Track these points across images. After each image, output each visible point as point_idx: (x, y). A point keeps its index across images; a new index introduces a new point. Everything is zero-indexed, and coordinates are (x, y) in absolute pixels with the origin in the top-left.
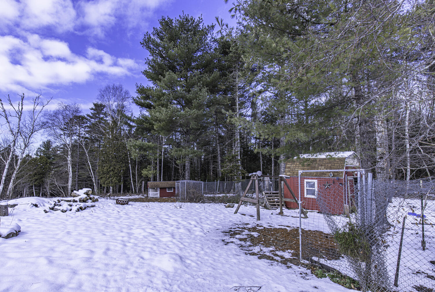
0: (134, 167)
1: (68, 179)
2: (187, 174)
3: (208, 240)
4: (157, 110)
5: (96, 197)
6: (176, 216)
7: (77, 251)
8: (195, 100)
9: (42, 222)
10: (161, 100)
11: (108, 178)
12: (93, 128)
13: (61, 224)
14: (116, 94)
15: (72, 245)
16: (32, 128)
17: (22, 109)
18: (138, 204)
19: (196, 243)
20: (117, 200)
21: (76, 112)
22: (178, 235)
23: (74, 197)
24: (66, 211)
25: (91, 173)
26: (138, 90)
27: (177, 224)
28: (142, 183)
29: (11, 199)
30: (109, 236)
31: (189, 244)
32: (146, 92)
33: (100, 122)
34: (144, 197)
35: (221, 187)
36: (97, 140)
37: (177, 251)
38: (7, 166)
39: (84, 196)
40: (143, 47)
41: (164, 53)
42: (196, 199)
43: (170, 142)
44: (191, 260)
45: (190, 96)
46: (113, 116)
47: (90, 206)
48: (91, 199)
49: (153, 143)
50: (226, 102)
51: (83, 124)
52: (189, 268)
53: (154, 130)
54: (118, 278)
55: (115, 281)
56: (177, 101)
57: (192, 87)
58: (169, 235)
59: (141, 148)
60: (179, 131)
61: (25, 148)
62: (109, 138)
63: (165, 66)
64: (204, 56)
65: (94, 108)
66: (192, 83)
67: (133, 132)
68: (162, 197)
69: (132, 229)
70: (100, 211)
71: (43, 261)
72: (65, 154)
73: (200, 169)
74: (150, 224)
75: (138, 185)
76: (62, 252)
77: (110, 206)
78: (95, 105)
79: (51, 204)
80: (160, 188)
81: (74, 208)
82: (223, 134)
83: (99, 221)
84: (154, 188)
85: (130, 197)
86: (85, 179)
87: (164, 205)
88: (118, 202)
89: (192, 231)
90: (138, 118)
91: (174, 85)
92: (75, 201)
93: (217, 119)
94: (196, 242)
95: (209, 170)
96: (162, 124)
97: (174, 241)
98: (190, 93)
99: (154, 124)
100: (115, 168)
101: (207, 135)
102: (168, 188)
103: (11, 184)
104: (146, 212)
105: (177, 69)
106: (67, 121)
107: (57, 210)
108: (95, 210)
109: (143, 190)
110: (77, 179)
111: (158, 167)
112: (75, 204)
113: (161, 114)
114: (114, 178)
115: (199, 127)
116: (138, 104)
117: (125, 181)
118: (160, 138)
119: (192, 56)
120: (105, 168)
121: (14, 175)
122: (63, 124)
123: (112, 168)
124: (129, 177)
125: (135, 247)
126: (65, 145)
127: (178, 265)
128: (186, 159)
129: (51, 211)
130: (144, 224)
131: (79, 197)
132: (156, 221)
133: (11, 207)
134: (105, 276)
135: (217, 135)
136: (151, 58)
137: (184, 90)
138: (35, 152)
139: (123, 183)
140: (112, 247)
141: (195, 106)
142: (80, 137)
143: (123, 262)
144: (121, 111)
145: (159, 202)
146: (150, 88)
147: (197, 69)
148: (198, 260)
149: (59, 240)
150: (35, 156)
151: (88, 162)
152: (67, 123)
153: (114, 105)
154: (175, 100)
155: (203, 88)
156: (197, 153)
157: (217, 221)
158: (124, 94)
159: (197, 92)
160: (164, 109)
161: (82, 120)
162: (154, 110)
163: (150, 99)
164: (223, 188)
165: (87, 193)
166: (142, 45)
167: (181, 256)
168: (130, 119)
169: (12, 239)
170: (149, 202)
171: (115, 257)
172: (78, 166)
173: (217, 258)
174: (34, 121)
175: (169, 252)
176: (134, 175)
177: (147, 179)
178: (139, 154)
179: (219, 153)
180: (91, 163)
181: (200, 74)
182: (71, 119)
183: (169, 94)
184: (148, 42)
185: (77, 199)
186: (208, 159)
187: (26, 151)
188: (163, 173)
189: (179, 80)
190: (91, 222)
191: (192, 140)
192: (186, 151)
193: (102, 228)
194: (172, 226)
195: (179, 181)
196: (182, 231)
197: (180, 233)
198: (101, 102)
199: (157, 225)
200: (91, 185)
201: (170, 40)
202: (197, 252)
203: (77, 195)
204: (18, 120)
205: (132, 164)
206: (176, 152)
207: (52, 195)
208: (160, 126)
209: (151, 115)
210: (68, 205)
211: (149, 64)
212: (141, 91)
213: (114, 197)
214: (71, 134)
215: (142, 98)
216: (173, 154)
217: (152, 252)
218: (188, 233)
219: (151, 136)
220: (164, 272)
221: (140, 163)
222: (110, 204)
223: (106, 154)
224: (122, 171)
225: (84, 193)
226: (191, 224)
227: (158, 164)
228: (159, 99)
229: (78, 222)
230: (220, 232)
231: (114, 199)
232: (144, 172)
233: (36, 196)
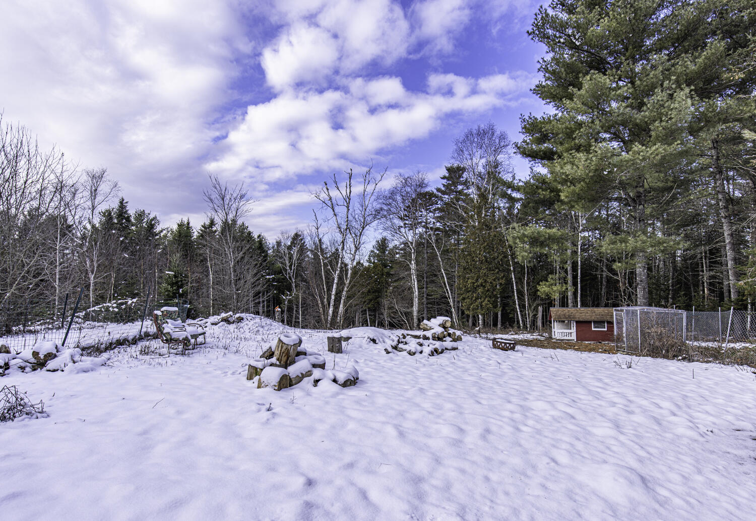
0: (520, 279)
1: (412, 300)
2: (640, 293)
3: (712, 452)
4: (565, 161)
5: (458, 333)
6: (621, 384)
7: (437, 423)
8: (657, 124)
9: (383, 367)
10: (574, 139)
11: (475, 300)
12: (448, 211)
13: (409, 374)
14: (484, 143)
15: (430, 413)
16: (362, 221)
17: (350, 192)
18: (533, 351)
19: (680, 453)
20: (494, 340)
21: (420, 186)
22: (630, 428)
23: (424, 330)
24: (414, 354)
25: (447, 290)
26: (525, 128)
27: (625, 402)
28: (536, 309)
29: (343, 329)
30: (487, 407)
31: (661, 453)
32: (541, 128)
33: (458, 200)
34: (542, 339)
35: (737, 326)
36: (455, 232)
37: (634, 464)
38: (336, 279)
39: (439, 330)
40: (532, 39)
41: (577, 37)
42: (667, 351)
43: (595, 224)
44: (671, 491)
45: (645, 117)
46: (480, 185)
47: (449, 347)
48: (449, 335)
49: (558, 230)
50: (749, 111)
51: (432, 205)
52: (666, 506)
53: (562, 202)
54: (512, 490)
55: (507, 494)
56: (611, 133)
57: (648, 95)
58: (610, 425)
59: (535, 241)
60: (616, 199)
61: (355, 253)
62: (474, 227)
63: (580, 65)
64: (676, 16)
65: (447, 175)
66: (647, 86)
67: (516, 211)
68: (582, 340)
69: (527, 399)
70: (466, 358)
71: (391, 431)
72: (406, 259)
73: (673, 282)
74: (563, 395)
75: (529, 314)
76: (416, 421)
77: (482, 350)
78: (449, 170)
79: (393, 341)
80: (577, 322)
81: (427, 350)
82: (737, 194)
83: (466, 377)
84: (564, 321)
85: (516, 337)
86: (438, 300)
87: (589, 357)
88: (496, 345)
89: (664, 423)
90: (526, 183)
91: (604, 100)
92: (426, 338)
93: (718, 159)
94: (680, 450)
95: (697, 284)
96: (577, 188)
97: (622, 438)
98: (645, 108)
99: (560, 191)
100: (486, 281)
101: (689, 201)
102: (595, 322)
103: (341, 306)
104: (552, 369)
105: (609, 63)
106: (407, 203)
107: (402, 350)
108: (458, 356)
109: (539, 323)
110: (425, 299)
111: (570, 277)
112: (426, 342)
113: (575, 167)
114: (485, 299)
115: (670, 184)
116: (525, 154)
117: (504, 306)
118: (572, 216)
119: (646, 23)
120: (470, 281)
121: (344, 293)
122: (402, 209)
123: (480, 281)
124: (511, 297)
125: (538, 436)
126: (405, 244)
127: (638, 494)
128: (636, 259)
129: (394, 350)
130: (550, 392)
131: (433, 331)
132: (577, 390)
133: (344, 341)
134: (487, 479)
135: (720, 196)
136: (549, 57)
137: (627, 107)
138: (367, 258)
139: (500, 309)
140: (494, 429)
141: (657, 137)
142: (427, 228)
143: (516, 461)
144: (493, 172)
145: (576, 350)
146: (549, 119)
147: (659, 50)
148: (689, 495)
149: (408, 400)
150: (366, 264)
151: (440, 271)
152: (408, 207)
153: (480, 164)
154: (605, 132)
155: (678, 90)
156: (665, 245)
157: (734, 407)
158: (497, 141)
159: (661, 103)
160: (582, 155)
161: (430, 199)
162: (559, 160)
163: (549, 140)
164: (745, 328)
165: (443, 326)
166: (531, 37)
167: (643, 475)
168: (510, 186)
169: (350, 389)
170: (554, 348)
171: (500, 447)
172: (427, 278)
173: (745, 501)
174: (365, 210)
175: (612, 460)
176: (521, 294)
177: (548, 303)
178: (530, 253)
179: (727, 241)
180: (446, 273)
181: (669, 60)
182: (413, 200)
183: (593, 122)
184: (544, 25)
185: (429, 334)
186: (693, 257)
187: (356, 256)
188: (581, 291)
189: (614, 85)
190: (454, 377)
191: (651, 216)
192: (636, 242)
193: (474, 390)
194: (614, 404)
195: (622, 308)
196: (638, 418)
197: (635, 424)
198: (458, 163)
199: (580, 399)
200: (447, 311)
201: (589, 7)
202: (684, 474)
203: (428, 328)
204: (346, 209)
205: (516, 272)
206: (612, 244)
207: (392, 326)
208: (573, 193)
209: (552, 173)
210: (417, 343)
211: (546, 70)
212: (533, 127)
213: (487, 334)
214: (415, 225)
215: (532, 142)
216: (606, 249)
217: (574, 453)
218: (656, 428)
219: (553, 215)
220: (606, 501)
221: (533, 271)
222: (482, 347)
223: (470, 255)
224: (498, 287)
225: (439, 325)
226: (661, 408)
227: (569, 272)
228: (569, 138)
229: (434, 374)
230: (746, 437)
231: (487, 338)
232: (543, 288)
233: (371, 326)
